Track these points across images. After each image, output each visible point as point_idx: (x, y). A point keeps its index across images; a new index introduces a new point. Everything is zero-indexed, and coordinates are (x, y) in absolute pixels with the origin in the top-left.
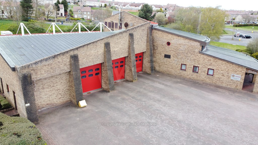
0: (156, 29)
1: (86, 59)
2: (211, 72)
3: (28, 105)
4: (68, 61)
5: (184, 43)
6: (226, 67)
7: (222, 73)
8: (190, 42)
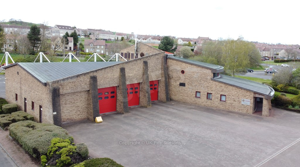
0: (170, 59)
1: (103, 81)
2: (223, 98)
3: (55, 113)
4: (89, 81)
5: (197, 71)
6: (236, 92)
7: (233, 99)
8: (202, 70)
